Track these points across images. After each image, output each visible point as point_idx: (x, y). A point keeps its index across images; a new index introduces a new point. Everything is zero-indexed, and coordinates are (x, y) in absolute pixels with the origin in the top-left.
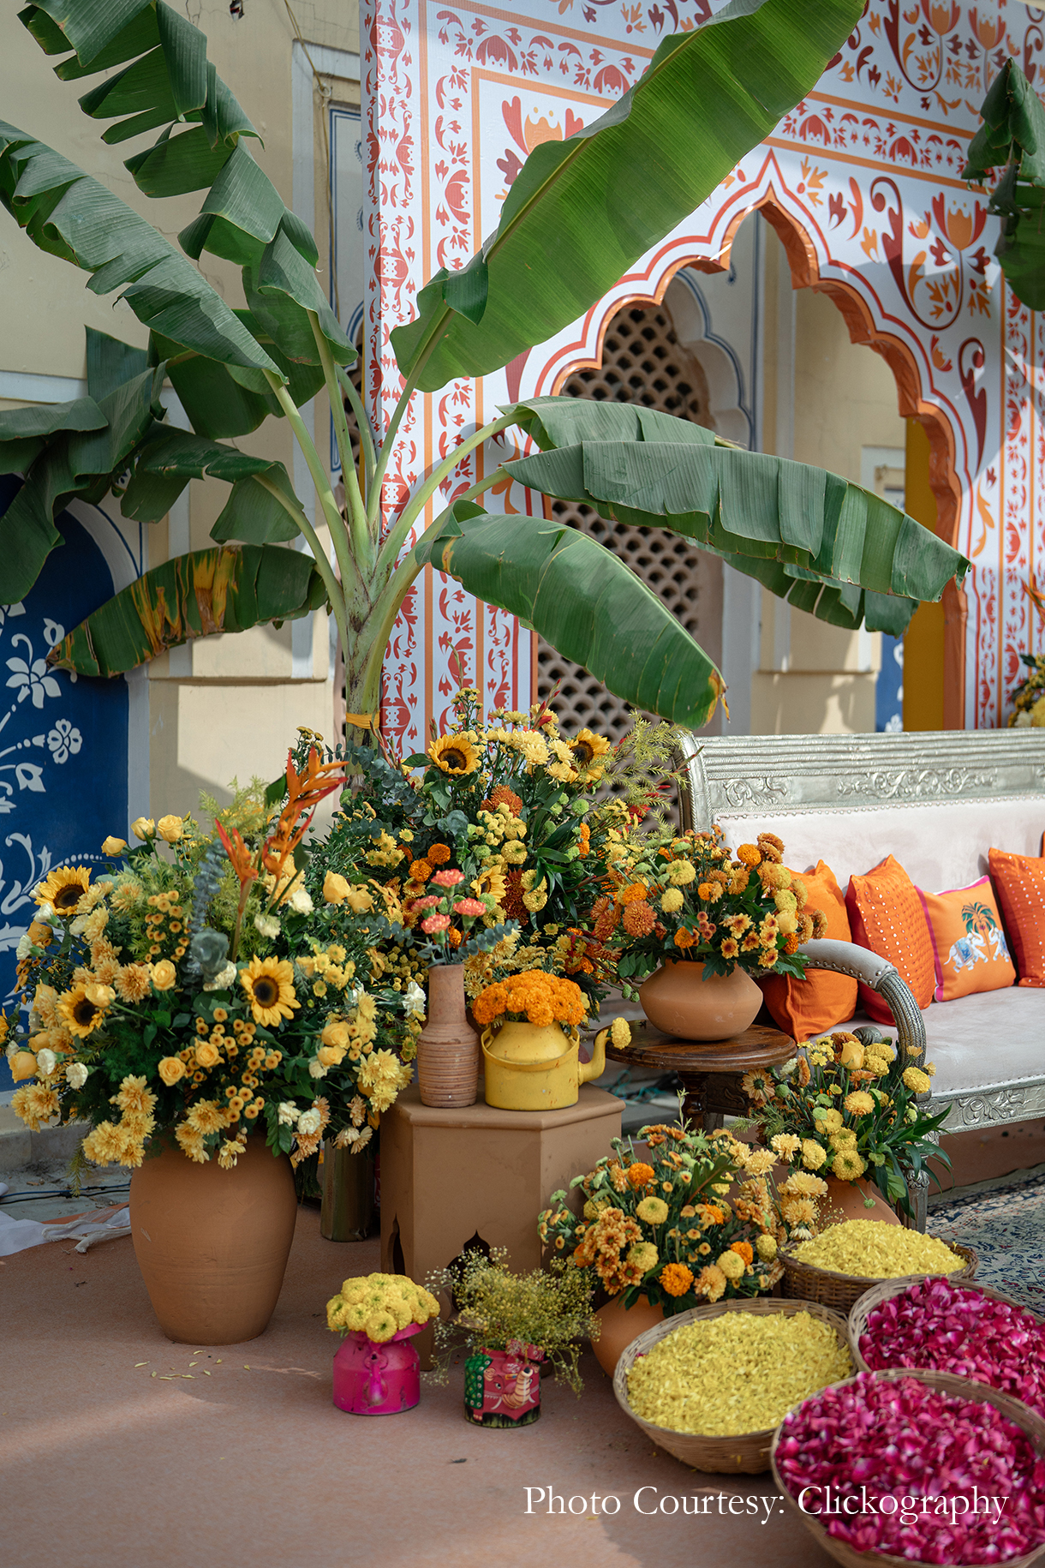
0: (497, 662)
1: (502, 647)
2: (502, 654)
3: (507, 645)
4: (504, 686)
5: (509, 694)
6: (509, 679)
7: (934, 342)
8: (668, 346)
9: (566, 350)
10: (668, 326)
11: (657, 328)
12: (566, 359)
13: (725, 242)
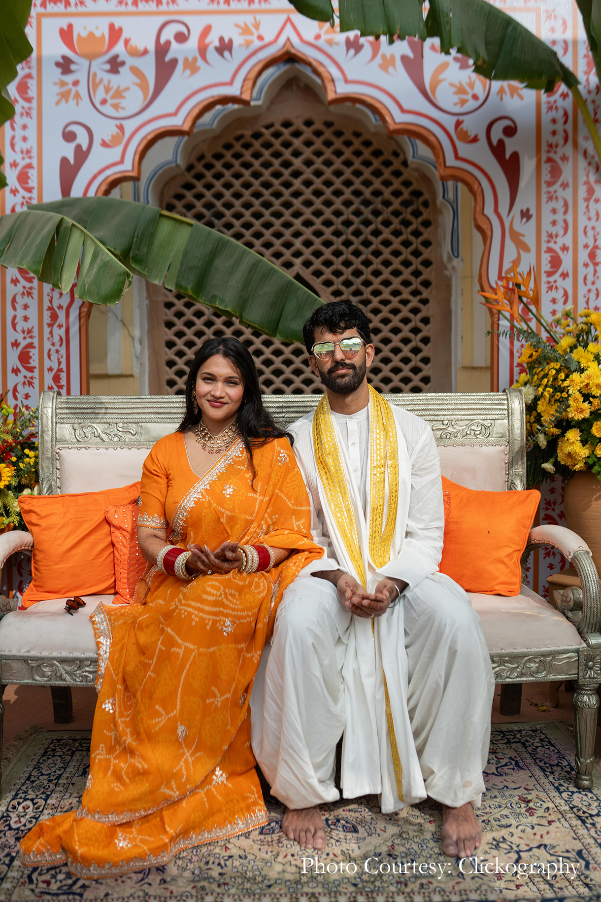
0: (54, 356)
1: (57, 347)
2: (57, 351)
3: (61, 345)
4: (60, 370)
5: (63, 376)
6: (63, 366)
7: (458, 124)
8: (402, 169)
9: (108, 167)
10: (402, 157)
11: (392, 159)
12: (108, 172)
13: (246, 82)
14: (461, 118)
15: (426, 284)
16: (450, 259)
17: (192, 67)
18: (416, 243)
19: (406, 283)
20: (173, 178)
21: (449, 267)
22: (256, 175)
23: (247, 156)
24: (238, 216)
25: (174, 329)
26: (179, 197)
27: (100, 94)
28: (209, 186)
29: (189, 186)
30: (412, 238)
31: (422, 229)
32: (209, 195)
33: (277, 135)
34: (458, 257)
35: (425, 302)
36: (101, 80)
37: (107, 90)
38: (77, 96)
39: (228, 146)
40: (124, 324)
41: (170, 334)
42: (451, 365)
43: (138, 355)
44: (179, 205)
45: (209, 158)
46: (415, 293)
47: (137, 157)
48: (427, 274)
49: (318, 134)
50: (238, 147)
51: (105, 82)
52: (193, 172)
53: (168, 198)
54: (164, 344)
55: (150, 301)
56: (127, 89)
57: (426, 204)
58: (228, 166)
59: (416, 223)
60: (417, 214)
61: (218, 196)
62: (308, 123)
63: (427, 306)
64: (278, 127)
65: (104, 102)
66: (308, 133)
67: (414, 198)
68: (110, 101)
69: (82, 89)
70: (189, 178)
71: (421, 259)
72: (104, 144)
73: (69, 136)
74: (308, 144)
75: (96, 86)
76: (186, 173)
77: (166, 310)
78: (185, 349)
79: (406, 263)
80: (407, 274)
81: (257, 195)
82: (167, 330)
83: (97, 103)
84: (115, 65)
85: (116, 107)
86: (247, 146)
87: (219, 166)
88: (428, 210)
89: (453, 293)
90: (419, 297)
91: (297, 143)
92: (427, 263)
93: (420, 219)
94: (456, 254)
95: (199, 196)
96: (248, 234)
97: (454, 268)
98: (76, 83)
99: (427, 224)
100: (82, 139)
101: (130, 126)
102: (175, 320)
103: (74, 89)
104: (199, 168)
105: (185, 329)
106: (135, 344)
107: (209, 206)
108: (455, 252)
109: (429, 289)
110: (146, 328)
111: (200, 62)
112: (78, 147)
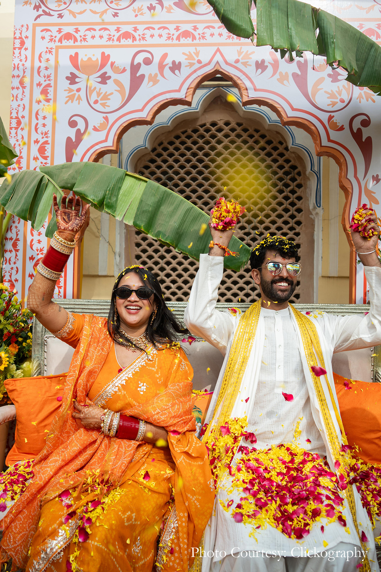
5: (62, 280)
7: (330, 118)
8: (285, 152)
9: (97, 144)
10: (285, 144)
11: (279, 146)
12: (97, 147)
13: (189, 90)
14: (332, 114)
15: (299, 223)
16: (314, 208)
17: (154, 80)
18: (293, 198)
19: (286, 223)
20: (143, 156)
21: (314, 213)
22: (194, 155)
23: (189, 143)
24: (182, 179)
25: (141, 248)
26: (147, 167)
27: (94, 97)
28: (165, 161)
29: (153, 161)
30: (290, 195)
31: (296, 189)
32: (164, 166)
33: (207, 131)
34: (320, 207)
35: (297, 234)
36: (95, 88)
37: (99, 94)
38: (79, 98)
39: (177, 137)
40: (110, 244)
41: (138, 251)
42: (313, 274)
43: (118, 264)
44: (146, 172)
45: (165, 144)
46: (291, 229)
47: (116, 137)
48: (299, 217)
49: (233, 130)
50: (183, 137)
51: (98, 90)
52: (155, 152)
53: (140, 168)
54: (134, 256)
55: (127, 230)
56: (112, 94)
57: (299, 174)
58: (177, 149)
59: (293, 186)
60: (293, 180)
61: (171, 167)
62: (227, 124)
63: (299, 237)
64: (208, 125)
65: (96, 102)
66: (227, 129)
67: (292, 170)
68: (100, 102)
69: (83, 94)
70: (153, 156)
71: (295, 207)
72: (95, 129)
73: (73, 124)
74: (227, 136)
75: (92, 92)
76: (151, 153)
77: (136, 236)
78: (147, 260)
79: (286, 210)
80: (286, 217)
81: (194, 167)
82: (136, 248)
83: (92, 103)
84: (104, 79)
85: (104, 105)
86: (189, 137)
87: (171, 149)
88: (301, 177)
89: (316, 229)
90: (294, 231)
91: (220, 135)
92: (299, 210)
93: (295, 183)
94: (319, 205)
95: (159, 167)
96: (188, 190)
97: (317, 214)
98: (79, 90)
99: (299, 186)
100: (81, 125)
101: (112, 118)
102: (142, 242)
103: (77, 94)
104: (160, 150)
105: (148, 248)
106: (116, 257)
107: (164, 173)
108: (318, 203)
109: (300, 227)
110: (124, 246)
111: (159, 77)
112: (79, 130)
